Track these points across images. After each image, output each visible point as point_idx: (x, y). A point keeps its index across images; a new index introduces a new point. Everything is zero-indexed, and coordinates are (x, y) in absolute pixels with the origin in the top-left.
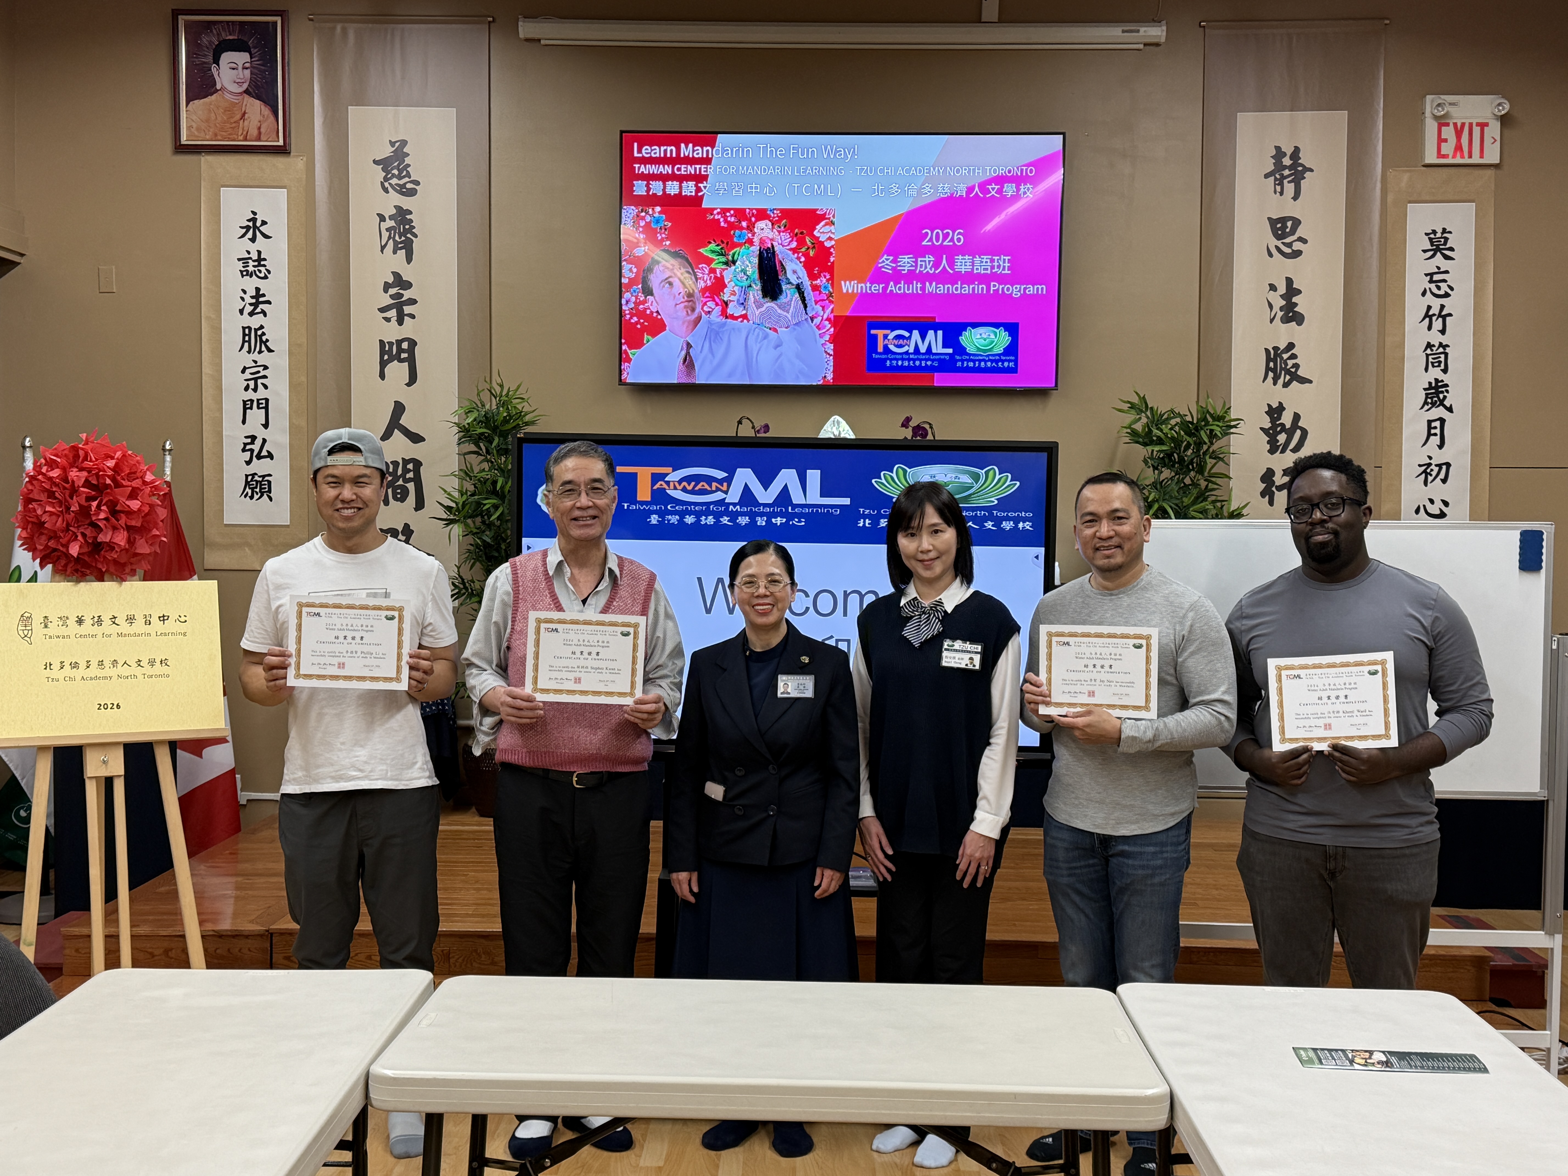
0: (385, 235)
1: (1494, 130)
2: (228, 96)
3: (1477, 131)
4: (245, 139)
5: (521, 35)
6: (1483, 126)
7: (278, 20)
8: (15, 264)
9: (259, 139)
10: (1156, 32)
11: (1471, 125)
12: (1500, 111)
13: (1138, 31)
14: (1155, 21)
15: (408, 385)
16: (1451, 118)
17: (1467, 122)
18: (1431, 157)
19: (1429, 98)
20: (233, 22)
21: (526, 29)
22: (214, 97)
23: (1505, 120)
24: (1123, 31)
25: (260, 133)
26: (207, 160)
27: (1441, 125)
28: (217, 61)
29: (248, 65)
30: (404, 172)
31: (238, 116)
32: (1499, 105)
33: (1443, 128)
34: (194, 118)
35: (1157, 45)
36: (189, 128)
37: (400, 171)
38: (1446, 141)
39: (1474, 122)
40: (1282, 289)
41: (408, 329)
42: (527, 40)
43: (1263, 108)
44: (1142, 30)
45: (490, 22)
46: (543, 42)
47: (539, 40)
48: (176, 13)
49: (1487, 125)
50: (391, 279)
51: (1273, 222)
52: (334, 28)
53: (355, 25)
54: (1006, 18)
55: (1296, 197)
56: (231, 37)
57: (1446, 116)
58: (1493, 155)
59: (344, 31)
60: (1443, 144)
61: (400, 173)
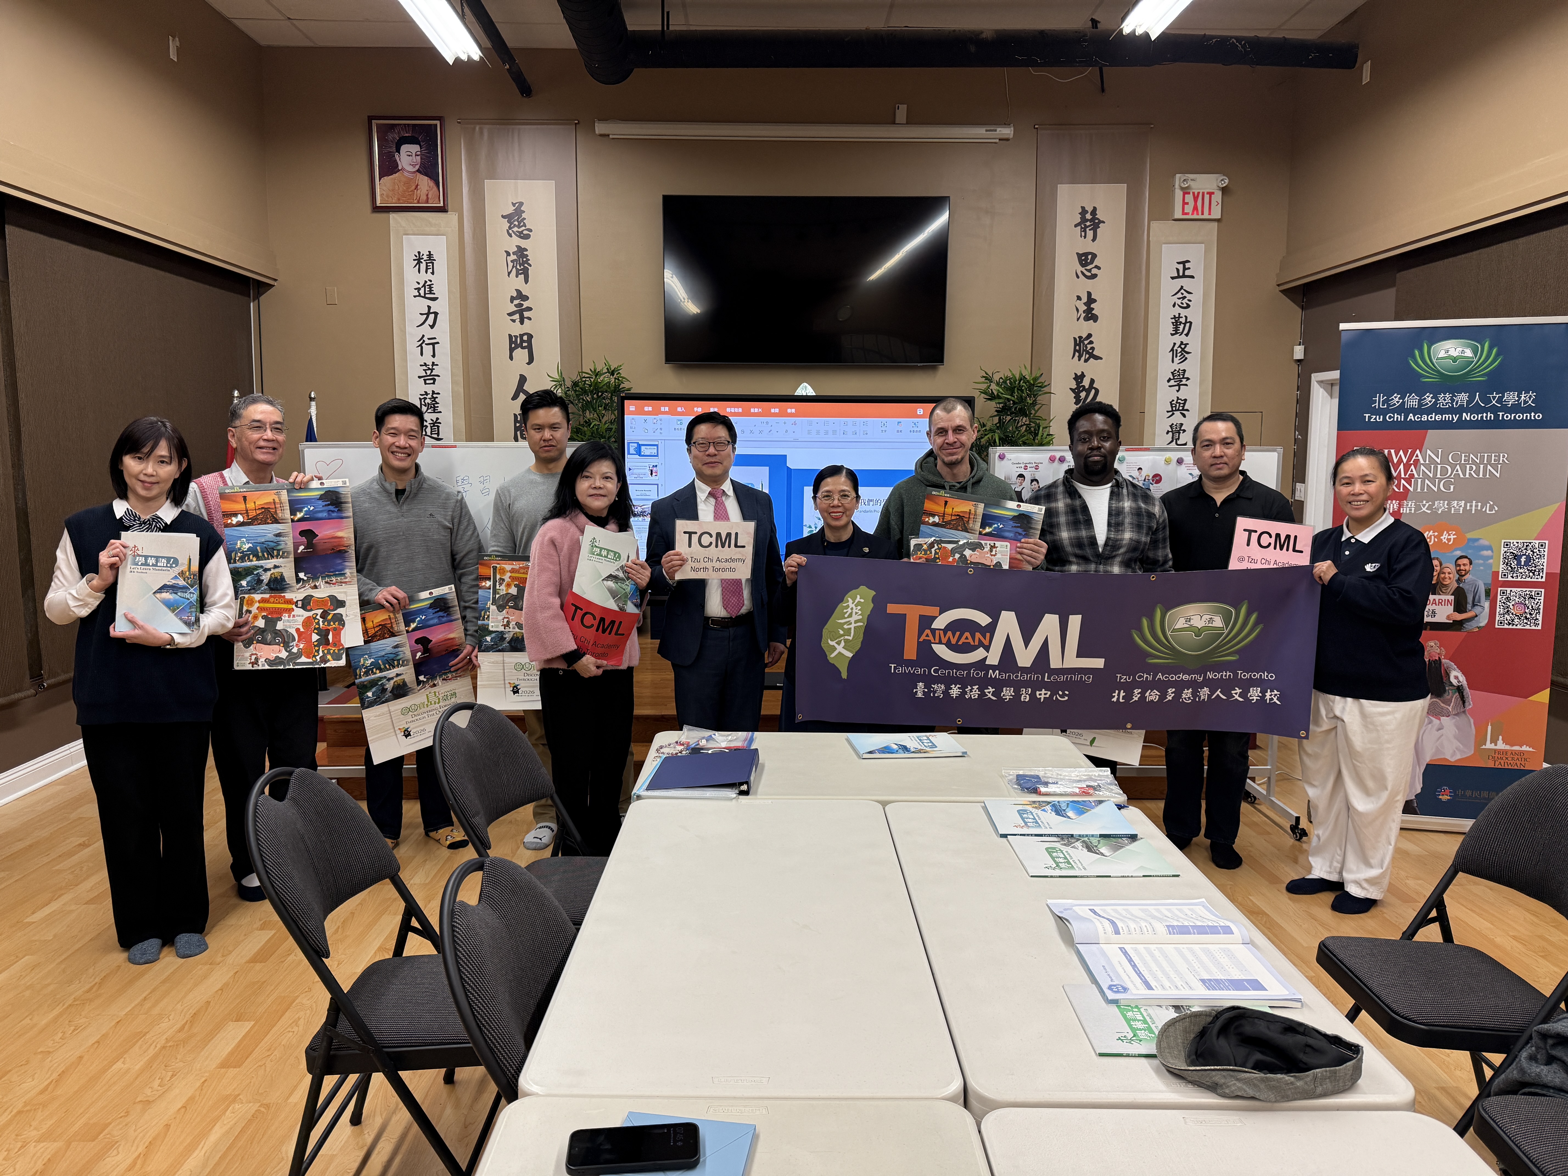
0: (510, 265)
1: (1218, 197)
2: (406, 174)
3: (1207, 197)
4: (418, 202)
5: (597, 132)
6: (1211, 194)
7: (438, 123)
8: (271, 286)
9: (427, 202)
10: (1007, 132)
11: (1203, 193)
12: (1222, 184)
13: (996, 131)
14: (1006, 124)
15: (529, 364)
16: (1192, 189)
17: (1201, 191)
18: (1178, 214)
19: (1178, 176)
20: (408, 125)
21: (600, 128)
22: (397, 174)
23: (1224, 190)
24: (986, 131)
25: (428, 198)
26: (393, 217)
27: (1184, 194)
28: (398, 151)
29: (418, 153)
30: (521, 222)
31: (414, 187)
32: (1222, 180)
33: (1186, 196)
34: (384, 188)
35: (1007, 140)
36: (382, 195)
37: (519, 223)
38: (1187, 203)
39: (1206, 191)
40: (1085, 299)
41: (527, 328)
42: (601, 135)
43: (1073, 181)
44: (998, 129)
45: (576, 124)
46: (611, 136)
47: (609, 135)
48: (370, 119)
49: (1213, 193)
50: (515, 295)
51: (1079, 256)
52: (474, 129)
53: (487, 126)
54: (910, 121)
55: (1094, 239)
56: (407, 135)
57: (1188, 188)
58: (1217, 213)
59: (481, 130)
60: (1186, 206)
61: (519, 224)
